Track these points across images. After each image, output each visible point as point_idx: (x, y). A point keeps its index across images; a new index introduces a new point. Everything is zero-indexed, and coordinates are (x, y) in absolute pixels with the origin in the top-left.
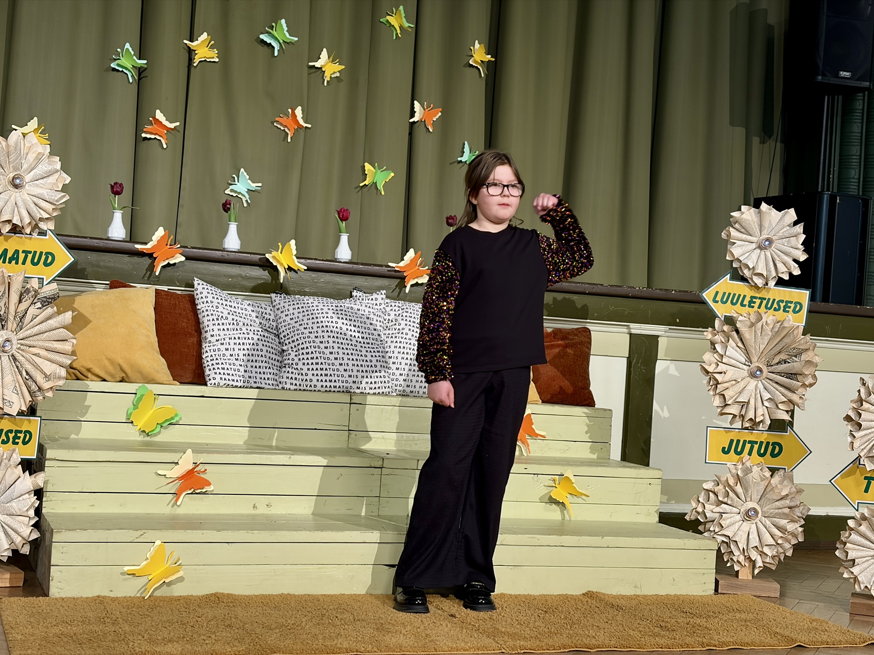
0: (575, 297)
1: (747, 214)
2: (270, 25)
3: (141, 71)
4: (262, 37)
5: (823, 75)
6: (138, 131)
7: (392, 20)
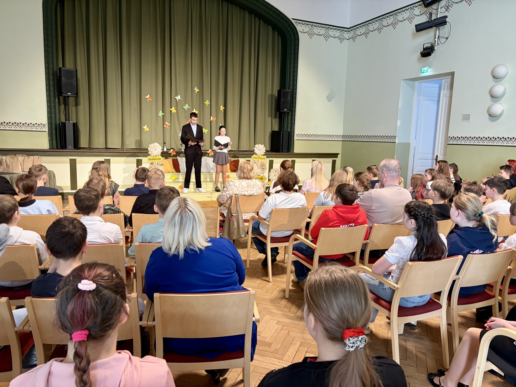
0: (237, 155)
1: (257, 146)
2: (185, 104)
3: (163, 116)
4: (183, 107)
5: (282, 110)
6: (163, 125)
7: (206, 103)
